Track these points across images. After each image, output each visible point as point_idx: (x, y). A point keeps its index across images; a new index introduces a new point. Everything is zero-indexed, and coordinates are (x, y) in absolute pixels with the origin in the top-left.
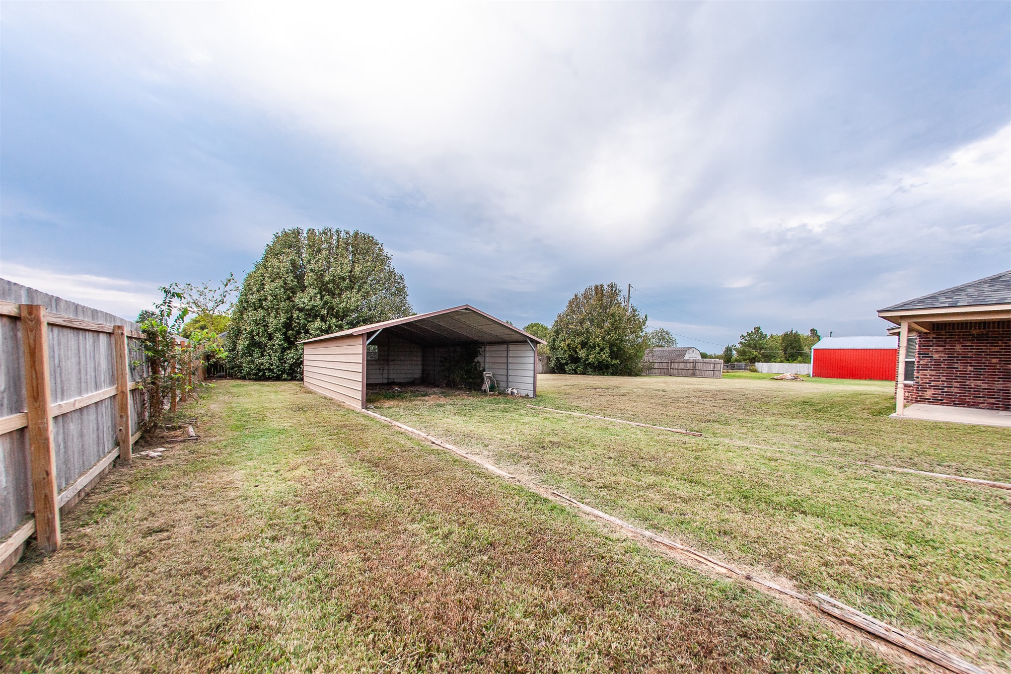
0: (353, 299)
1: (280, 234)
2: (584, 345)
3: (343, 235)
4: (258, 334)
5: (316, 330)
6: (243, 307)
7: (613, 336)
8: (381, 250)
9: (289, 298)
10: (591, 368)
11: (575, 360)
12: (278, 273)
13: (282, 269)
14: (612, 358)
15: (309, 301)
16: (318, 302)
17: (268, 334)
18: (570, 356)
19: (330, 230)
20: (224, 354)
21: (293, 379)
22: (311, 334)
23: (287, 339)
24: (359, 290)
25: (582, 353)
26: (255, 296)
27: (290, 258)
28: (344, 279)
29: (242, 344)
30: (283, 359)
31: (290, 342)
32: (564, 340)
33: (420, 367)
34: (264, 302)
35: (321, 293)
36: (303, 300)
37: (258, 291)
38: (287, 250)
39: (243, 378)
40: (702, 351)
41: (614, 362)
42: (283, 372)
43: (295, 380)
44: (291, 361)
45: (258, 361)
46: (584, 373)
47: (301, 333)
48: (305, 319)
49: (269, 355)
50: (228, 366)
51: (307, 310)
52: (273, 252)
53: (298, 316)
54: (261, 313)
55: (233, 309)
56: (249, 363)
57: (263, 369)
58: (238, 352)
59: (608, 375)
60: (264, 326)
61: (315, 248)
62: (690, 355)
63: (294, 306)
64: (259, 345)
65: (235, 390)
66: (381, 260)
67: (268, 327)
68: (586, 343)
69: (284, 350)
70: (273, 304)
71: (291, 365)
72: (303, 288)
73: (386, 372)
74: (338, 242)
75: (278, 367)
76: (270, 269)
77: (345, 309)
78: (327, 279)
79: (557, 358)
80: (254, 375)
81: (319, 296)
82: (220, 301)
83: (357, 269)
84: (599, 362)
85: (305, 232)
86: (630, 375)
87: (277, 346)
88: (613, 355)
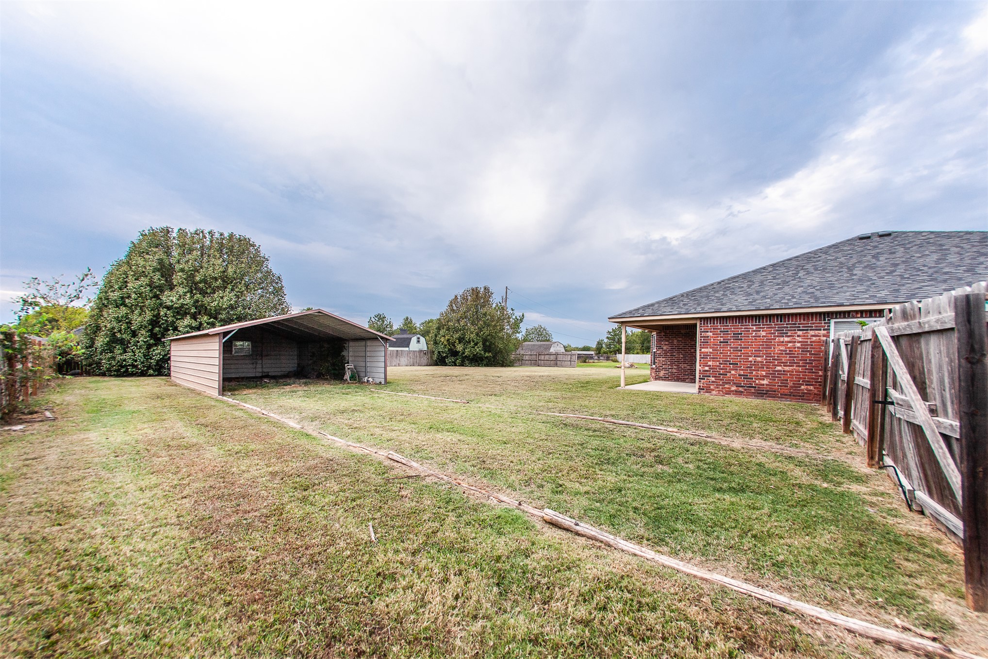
0: (225, 299)
1: (147, 232)
2: (461, 340)
3: (217, 235)
4: (120, 331)
5: (186, 327)
6: (103, 304)
7: (486, 332)
8: (257, 251)
9: (157, 297)
10: (468, 360)
11: (454, 353)
12: (143, 272)
13: (148, 268)
14: (485, 352)
15: (178, 300)
16: (188, 300)
17: (132, 331)
18: (449, 350)
19: (202, 232)
20: (80, 351)
21: (160, 374)
22: (179, 331)
23: (153, 336)
24: (232, 290)
25: (459, 347)
26: (116, 294)
27: (157, 257)
28: (216, 279)
29: (101, 341)
30: (149, 355)
31: (157, 339)
32: (444, 336)
33: (296, 361)
34: (127, 300)
35: (191, 292)
36: (171, 298)
37: (120, 289)
38: (154, 249)
39: (103, 375)
40: (566, 344)
41: (487, 354)
42: (149, 367)
43: (162, 375)
44: (157, 358)
45: (119, 358)
46: (462, 365)
47: (169, 330)
48: (174, 316)
49: (133, 351)
50: (84, 363)
51: (176, 308)
52: (136, 250)
53: (166, 314)
54: (123, 310)
55: (91, 305)
56: (109, 359)
57: (126, 366)
58: (96, 348)
59: (482, 366)
60: (127, 323)
61: (186, 248)
62: (555, 349)
63: (161, 304)
64: (121, 342)
65: (91, 385)
66: (258, 261)
67: (131, 324)
68: (463, 338)
69: (149, 346)
70: (138, 302)
71: (158, 361)
72: (172, 288)
73: (259, 366)
74: (211, 242)
75: (142, 363)
76: (134, 267)
77: (218, 308)
78: (198, 279)
79: (439, 352)
80: (115, 371)
81: (188, 295)
82: (75, 296)
83: (230, 271)
84: (474, 355)
85: (176, 230)
86: (502, 366)
87: (141, 343)
88: (487, 349)
